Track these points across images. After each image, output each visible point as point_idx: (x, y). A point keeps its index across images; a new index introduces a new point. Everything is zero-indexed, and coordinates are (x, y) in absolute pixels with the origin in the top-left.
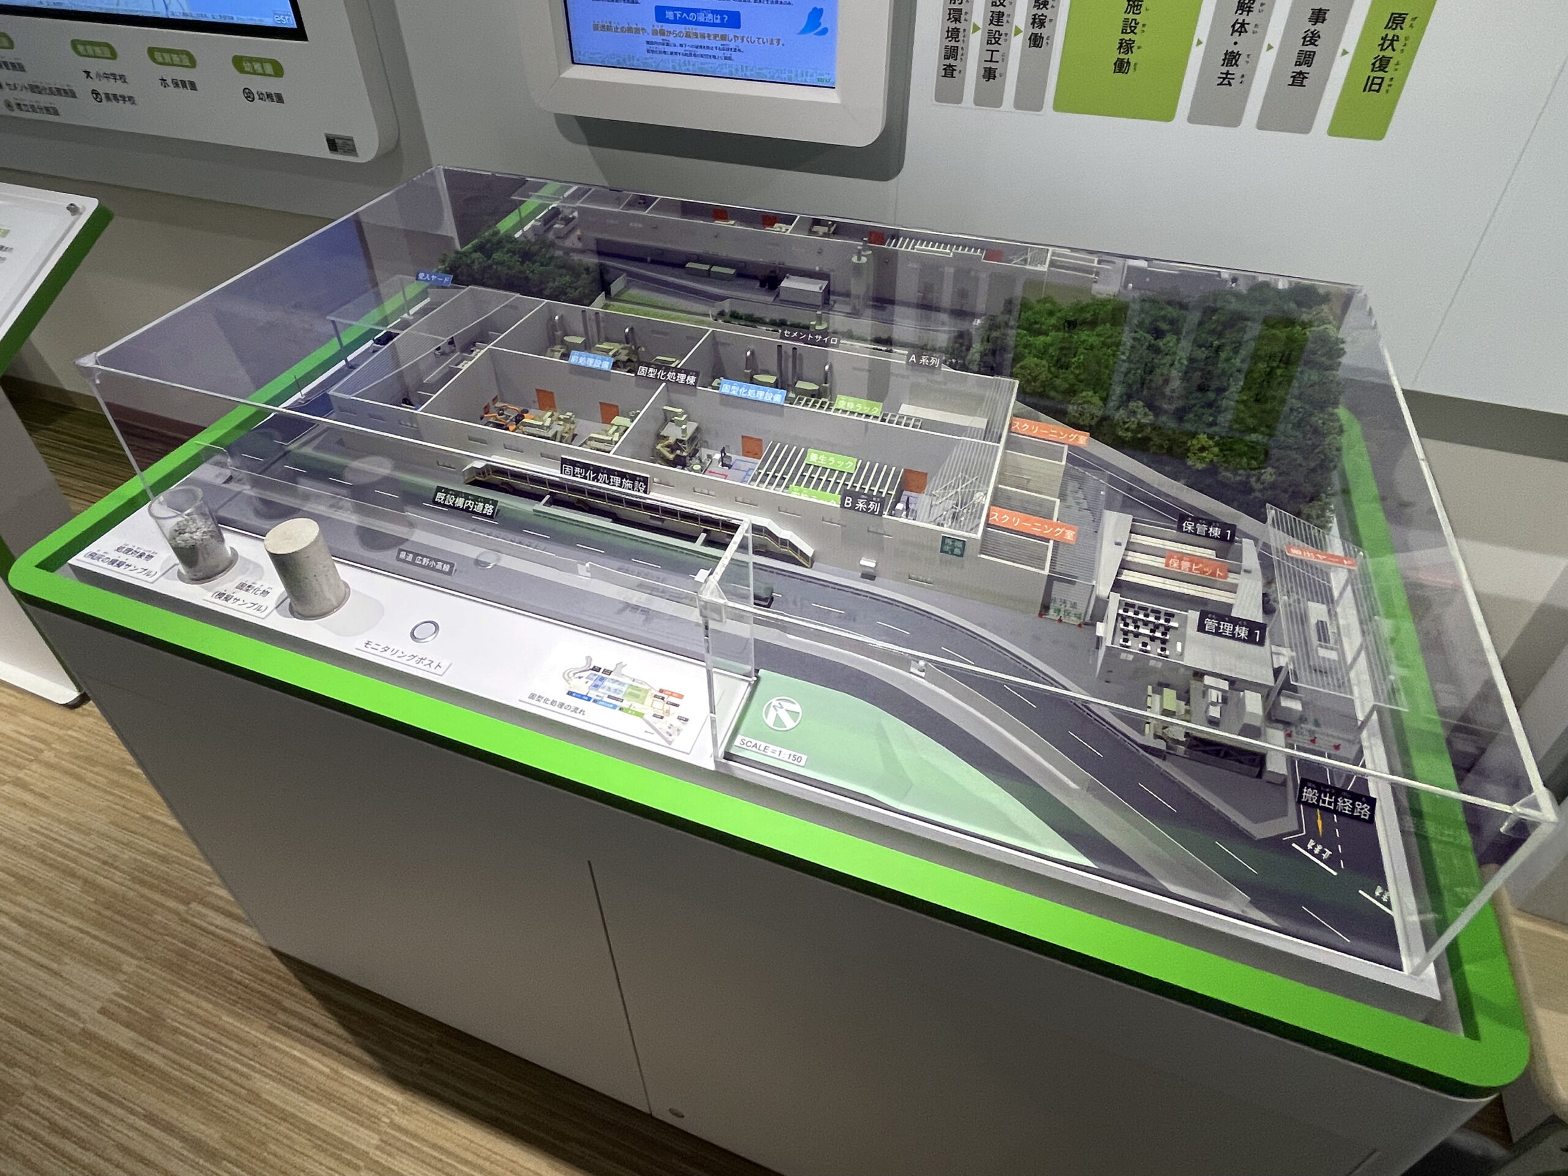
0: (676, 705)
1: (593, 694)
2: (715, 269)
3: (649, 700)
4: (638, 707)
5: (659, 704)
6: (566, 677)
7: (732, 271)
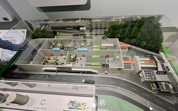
0: (86, 106)
1: (73, 107)
2: (70, 28)
3: (82, 106)
4: (80, 108)
5: (83, 106)
6: (68, 105)
7: (73, 28)
